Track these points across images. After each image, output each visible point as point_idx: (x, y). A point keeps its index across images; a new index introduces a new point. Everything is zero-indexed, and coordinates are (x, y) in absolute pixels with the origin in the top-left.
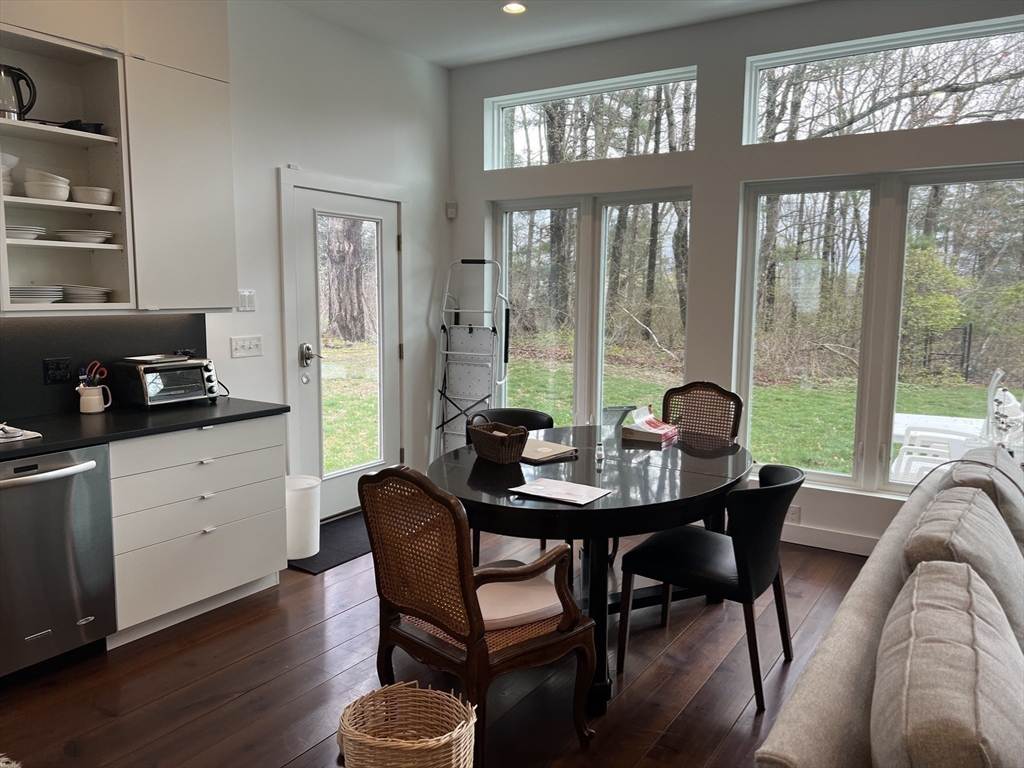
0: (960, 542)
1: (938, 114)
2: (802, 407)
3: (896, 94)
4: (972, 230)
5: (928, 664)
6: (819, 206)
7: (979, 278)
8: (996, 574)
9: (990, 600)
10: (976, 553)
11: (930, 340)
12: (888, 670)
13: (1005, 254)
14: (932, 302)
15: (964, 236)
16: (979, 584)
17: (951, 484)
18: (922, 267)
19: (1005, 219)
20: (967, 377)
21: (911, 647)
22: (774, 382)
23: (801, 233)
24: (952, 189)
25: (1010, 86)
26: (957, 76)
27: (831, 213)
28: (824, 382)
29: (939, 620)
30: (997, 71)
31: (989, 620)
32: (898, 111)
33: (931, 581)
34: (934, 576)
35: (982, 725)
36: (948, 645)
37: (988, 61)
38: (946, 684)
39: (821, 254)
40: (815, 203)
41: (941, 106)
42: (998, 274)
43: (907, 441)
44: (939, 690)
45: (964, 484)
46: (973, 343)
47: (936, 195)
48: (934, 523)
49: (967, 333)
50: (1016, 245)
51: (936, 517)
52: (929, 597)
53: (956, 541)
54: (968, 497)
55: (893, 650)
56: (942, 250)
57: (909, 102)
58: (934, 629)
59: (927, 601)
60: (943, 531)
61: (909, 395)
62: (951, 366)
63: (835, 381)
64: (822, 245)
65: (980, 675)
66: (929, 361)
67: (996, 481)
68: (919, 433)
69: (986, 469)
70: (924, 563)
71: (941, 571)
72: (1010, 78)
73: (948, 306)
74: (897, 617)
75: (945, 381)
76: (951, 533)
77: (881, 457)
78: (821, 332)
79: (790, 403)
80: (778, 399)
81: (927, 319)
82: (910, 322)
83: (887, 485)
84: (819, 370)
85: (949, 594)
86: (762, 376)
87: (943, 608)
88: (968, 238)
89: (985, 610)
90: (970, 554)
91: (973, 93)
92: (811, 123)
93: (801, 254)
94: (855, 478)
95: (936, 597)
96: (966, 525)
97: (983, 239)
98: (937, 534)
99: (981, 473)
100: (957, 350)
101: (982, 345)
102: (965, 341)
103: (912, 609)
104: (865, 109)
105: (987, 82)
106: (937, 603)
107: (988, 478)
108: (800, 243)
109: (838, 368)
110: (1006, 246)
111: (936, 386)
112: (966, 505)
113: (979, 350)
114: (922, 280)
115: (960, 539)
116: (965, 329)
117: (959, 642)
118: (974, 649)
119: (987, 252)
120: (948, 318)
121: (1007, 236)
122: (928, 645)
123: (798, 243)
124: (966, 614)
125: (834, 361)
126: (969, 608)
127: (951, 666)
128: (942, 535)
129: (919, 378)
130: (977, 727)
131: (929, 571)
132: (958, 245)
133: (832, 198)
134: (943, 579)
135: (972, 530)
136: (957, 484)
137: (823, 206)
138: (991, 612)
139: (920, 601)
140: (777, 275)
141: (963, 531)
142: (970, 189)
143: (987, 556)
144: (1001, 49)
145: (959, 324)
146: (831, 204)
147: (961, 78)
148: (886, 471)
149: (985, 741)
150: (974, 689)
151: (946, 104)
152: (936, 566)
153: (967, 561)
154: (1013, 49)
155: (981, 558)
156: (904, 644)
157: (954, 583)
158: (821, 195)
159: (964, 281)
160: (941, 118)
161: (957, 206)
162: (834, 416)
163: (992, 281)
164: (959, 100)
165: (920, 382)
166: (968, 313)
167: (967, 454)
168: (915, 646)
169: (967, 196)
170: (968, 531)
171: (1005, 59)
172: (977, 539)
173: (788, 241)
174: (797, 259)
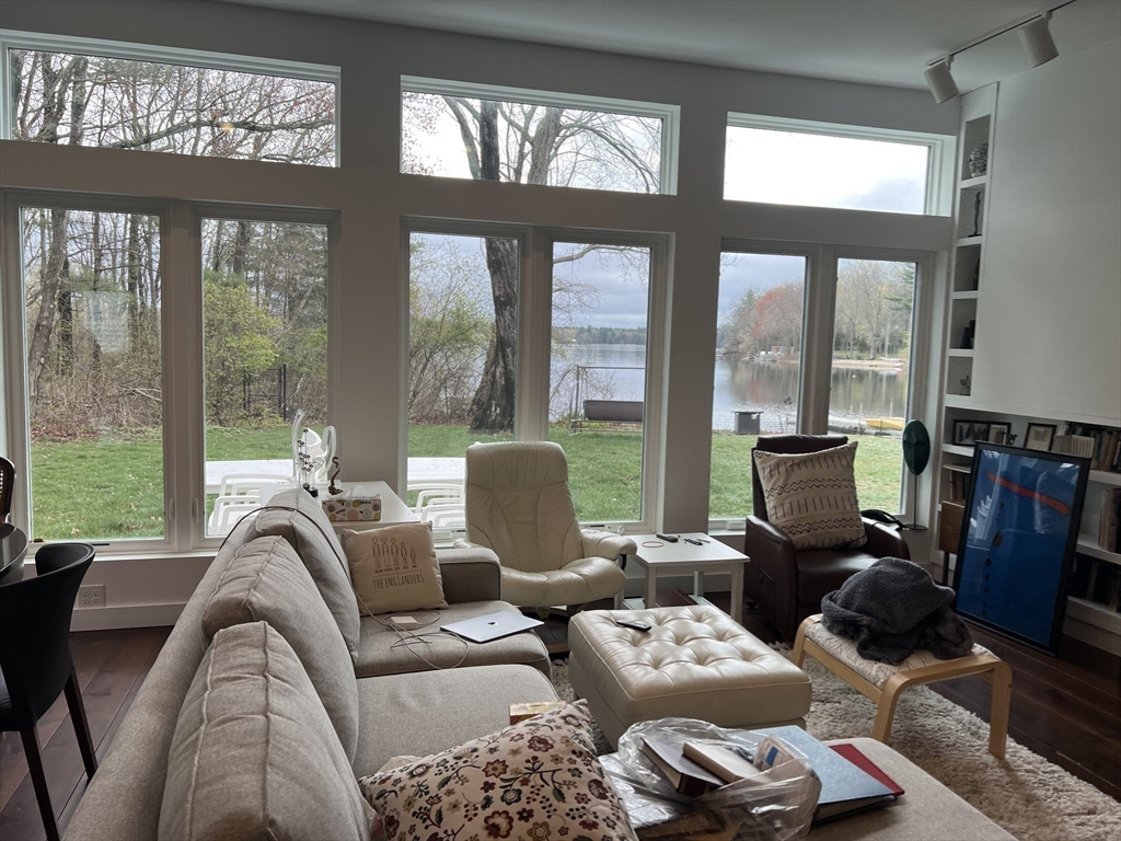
0: (259, 599)
1: (239, 150)
2: (112, 464)
3: (193, 120)
4: (280, 272)
5: (217, 752)
6: (121, 230)
7: (290, 319)
8: (294, 623)
9: (287, 654)
10: (274, 606)
11: (248, 381)
12: (176, 773)
13: (310, 297)
14: (247, 342)
15: (274, 278)
16: (276, 640)
17: (255, 535)
18: (234, 306)
19: (308, 263)
20: (285, 418)
21: (201, 736)
22: (75, 436)
23: (98, 260)
24: (259, 228)
25: (303, 135)
26: (255, 114)
27: (134, 240)
28: (138, 432)
29: (232, 695)
30: (290, 118)
31: (285, 677)
32: (197, 139)
33: (228, 650)
34: (231, 644)
35: (269, 805)
36: (240, 721)
37: (282, 107)
38: (235, 769)
39: (127, 285)
40: (115, 226)
41: (241, 142)
42: (306, 316)
43: (223, 491)
44: (228, 780)
45: (266, 533)
46: (288, 384)
47: (242, 233)
48: (232, 583)
49: (282, 373)
50: (319, 289)
51: (236, 575)
52: (225, 670)
53: (254, 599)
54: (268, 547)
55: (183, 746)
56: (254, 290)
57: (210, 131)
58: (227, 707)
59: (222, 676)
60: (242, 591)
61: (230, 439)
62: (270, 407)
63: (151, 430)
64: (127, 275)
65: (271, 745)
66: (249, 402)
67: (296, 525)
68: (237, 481)
69: (288, 513)
70: (221, 630)
71: (239, 635)
72: (301, 127)
73: (263, 347)
74: (191, 702)
75: (265, 422)
76: (249, 590)
77: (194, 512)
78: (130, 375)
79: (96, 460)
80: (80, 457)
81: (243, 360)
82: (227, 363)
83: (204, 543)
84: (131, 418)
85: (245, 661)
86: (60, 429)
87: (239, 678)
88: (277, 280)
89: (281, 667)
90: (268, 609)
91: (270, 136)
92: (100, 134)
93: (99, 284)
94: (168, 541)
95: (232, 668)
96: (264, 579)
97: (290, 281)
98: (235, 595)
99: (282, 519)
100: (274, 391)
101: (296, 384)
102: (280, 381)
103: (206, 689)
104: (163, 128)
105: (282, 126)
106: (232, 674)
107: (288, 523)
108: (97, 271)
109: (153, 415)
110: (310, 289)
111: (256, 429)
112: (266, 556)
113: (295, 391)
114: (235, 320)
115: (258, 595)
116: (280, 370)
117: (253, 713)
118: (267, 717)
119: (294, 295)
120: (263, 358)
121: (311, 280)
122: (220, 728)
123: (96, 271)
124: (261, 678)
125: (148, 407)
126: (264, 670)
127: (241, 746)
128: (240, 595)
129: (240, 421)
130: (264, 810)
131: (226, 639)
132: (269, 286)
133: (134, 222)
134: (240, 645)
135: (271, 583)
136: (259, 535)
137: (125, 231)
138: (287, 668)
139: (215, 677)
140: (74, 308)
141: (261, 586)
142: (276, 230)
143: (286, 606)
144: (293, 97)
145: (274, 364)
146: (134, 230)
147: (258, 118)
148: (201, 527)
149: (272, 823)
150: (264, 764)
151: (246, 142)
152: (232, 632)
153: (264, 618)
154: (302, 99)
155: (280, 610)
156: (194, 736)
157: (250, 646)
158: (122, 217)
159: (277, 323)
160: (241, 154)
161: (265, 246)
162: (150, 470)
163: (301, 322)
164: (258, 139)
165: (242, 424)
166: (282, 354)
167: (271, 501)
168: (205, 734)
169: (273, 238)
170: (267, 585)
171: (296, 108)
172: (275, 591)
173: (86, 267)
174: (95, 290)
